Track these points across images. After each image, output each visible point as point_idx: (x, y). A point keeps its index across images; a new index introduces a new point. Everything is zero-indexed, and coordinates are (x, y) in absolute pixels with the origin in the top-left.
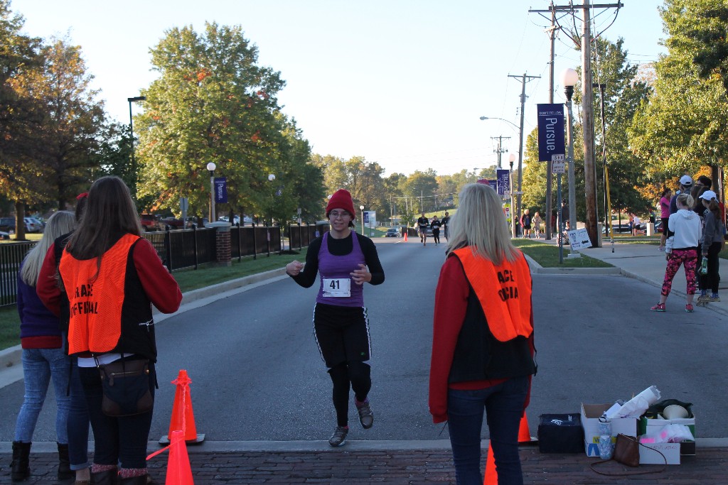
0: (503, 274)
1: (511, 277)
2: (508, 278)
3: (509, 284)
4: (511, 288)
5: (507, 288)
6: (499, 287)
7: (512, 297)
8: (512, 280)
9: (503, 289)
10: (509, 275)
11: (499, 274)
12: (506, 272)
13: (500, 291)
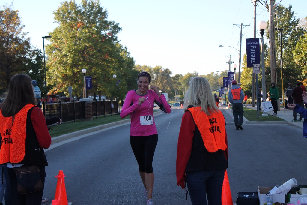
0: (212, 119)
1: (216, 121)
2: (214, 121)
3: (214, 124)
4: (215, 126)
5: (214, 127)
6: (210, 126)
7: (216, 131)
8: (216, 123)
9: (212, 127)
10: (214, 120)
11: (210, 120)
12: (213, 119)
13: (210, 128)
